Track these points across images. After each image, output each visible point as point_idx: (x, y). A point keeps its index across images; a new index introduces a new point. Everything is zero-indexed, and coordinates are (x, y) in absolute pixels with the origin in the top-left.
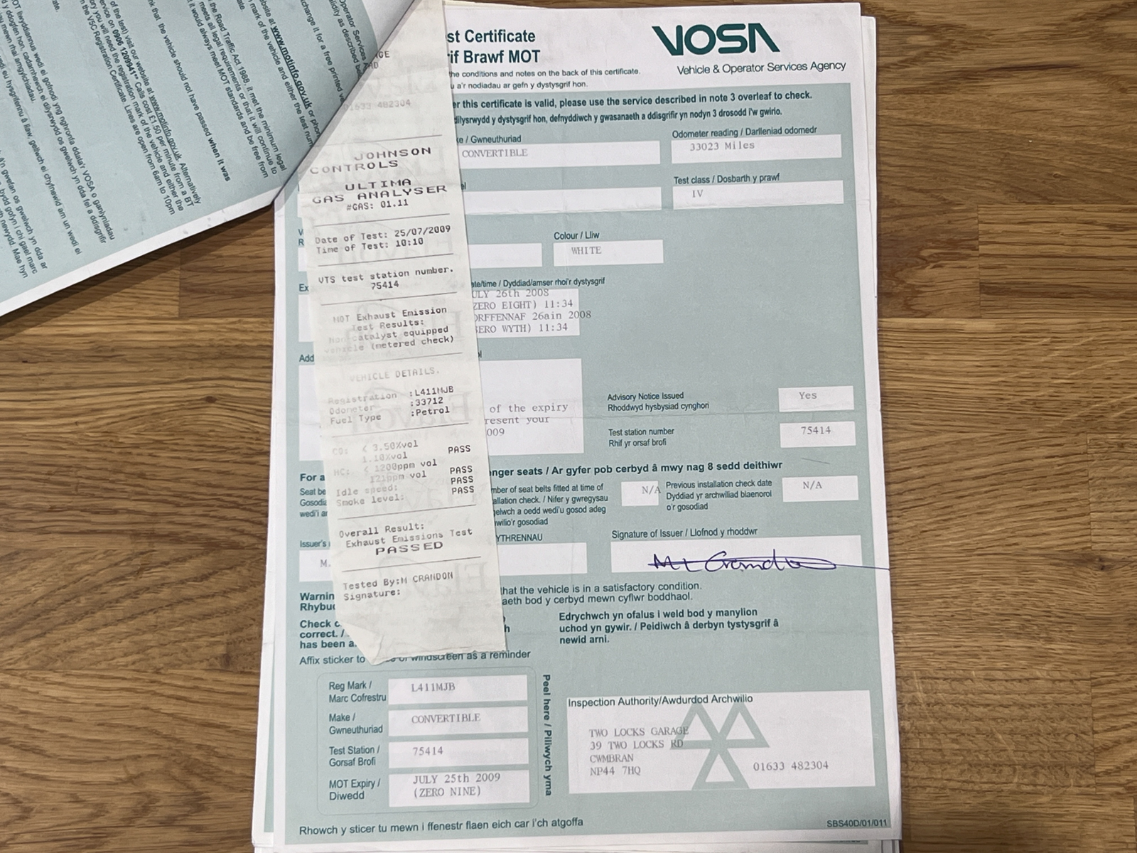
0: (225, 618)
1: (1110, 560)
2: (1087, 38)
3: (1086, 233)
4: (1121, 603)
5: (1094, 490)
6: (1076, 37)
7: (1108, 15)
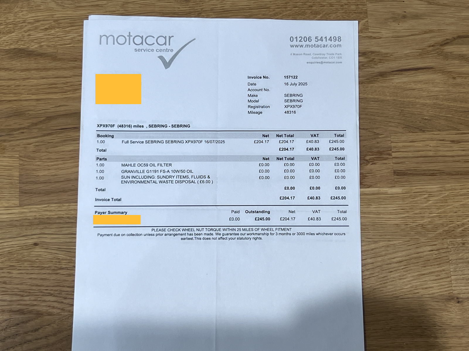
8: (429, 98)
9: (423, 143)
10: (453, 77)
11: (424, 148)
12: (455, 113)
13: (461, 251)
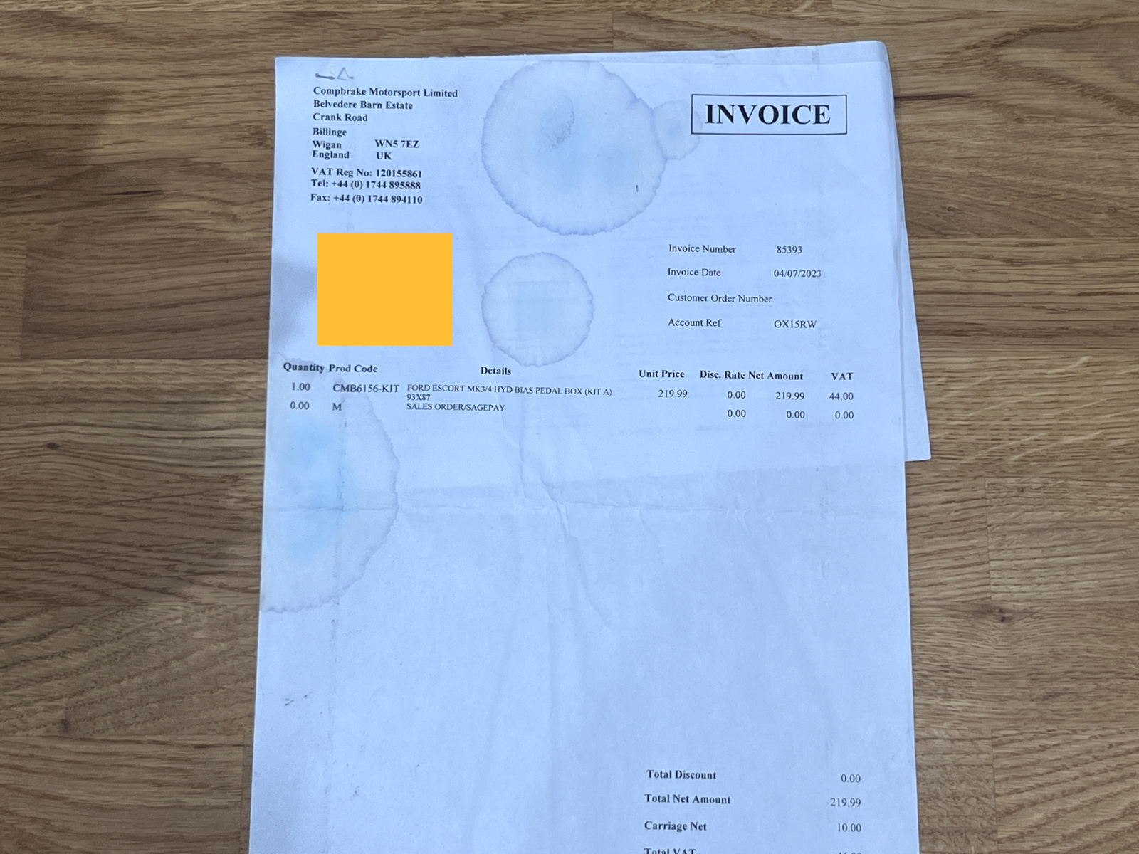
0: (64, 682)
1: (1010, 611)
2: (982, 66)
3: (981, 268)
4: (1022, 657)
5: (993, 537)
6: (970, 65)
7: (1003, 43)
8: (959, 162)
9: (942, 262)
10: (1018, 119)
11: (944, 274)
12: (1016, 198)
13: (1015, 505)
